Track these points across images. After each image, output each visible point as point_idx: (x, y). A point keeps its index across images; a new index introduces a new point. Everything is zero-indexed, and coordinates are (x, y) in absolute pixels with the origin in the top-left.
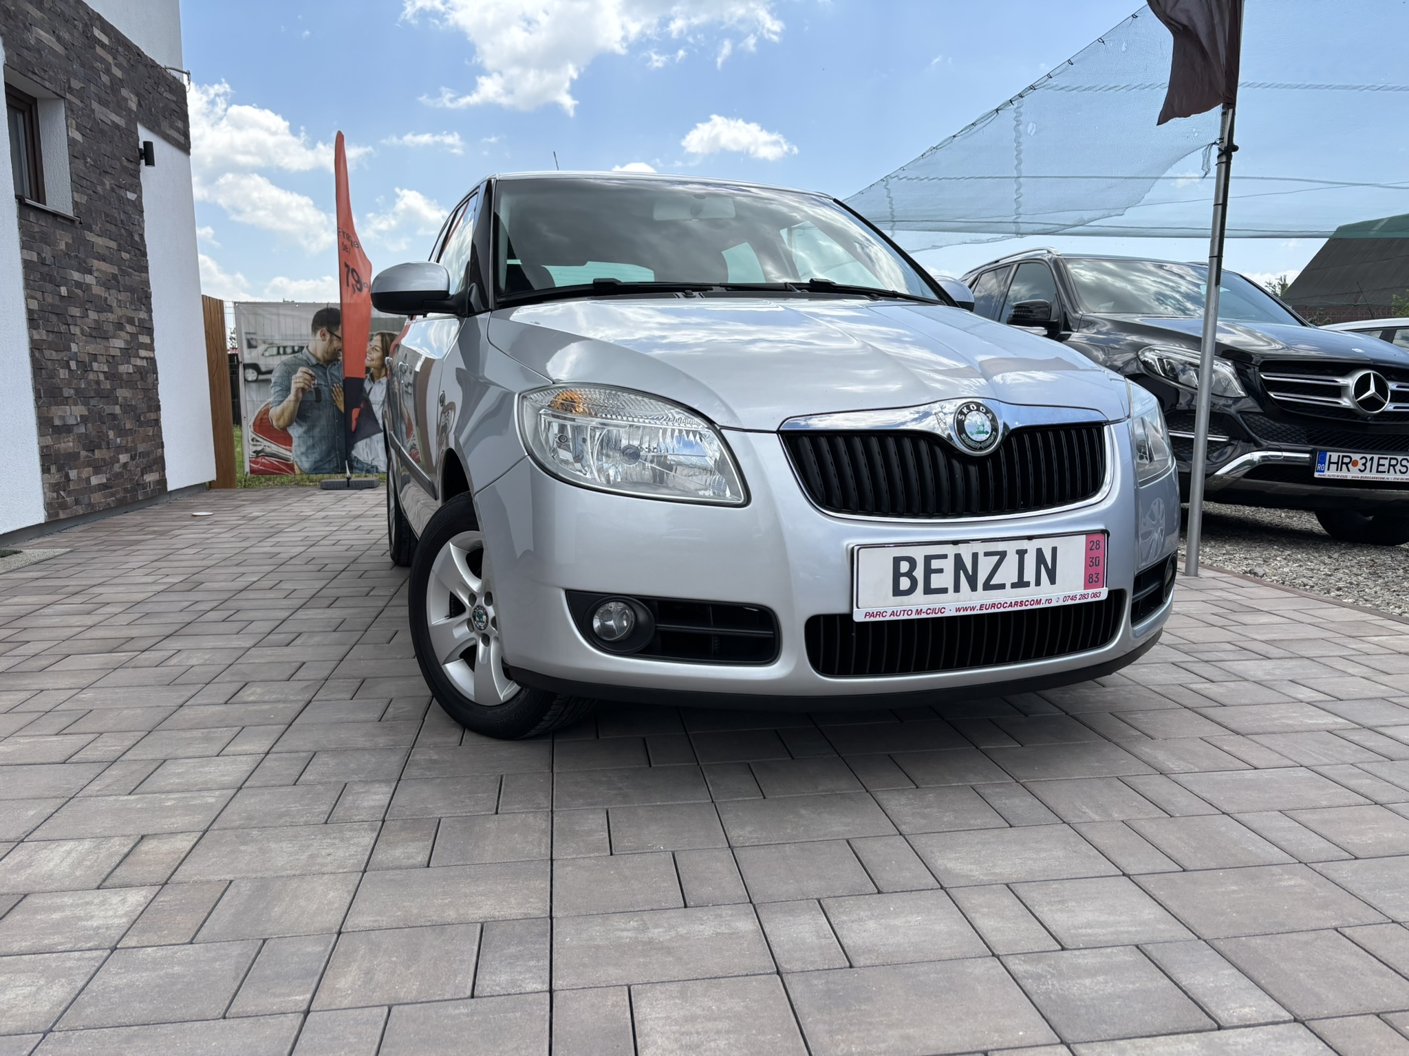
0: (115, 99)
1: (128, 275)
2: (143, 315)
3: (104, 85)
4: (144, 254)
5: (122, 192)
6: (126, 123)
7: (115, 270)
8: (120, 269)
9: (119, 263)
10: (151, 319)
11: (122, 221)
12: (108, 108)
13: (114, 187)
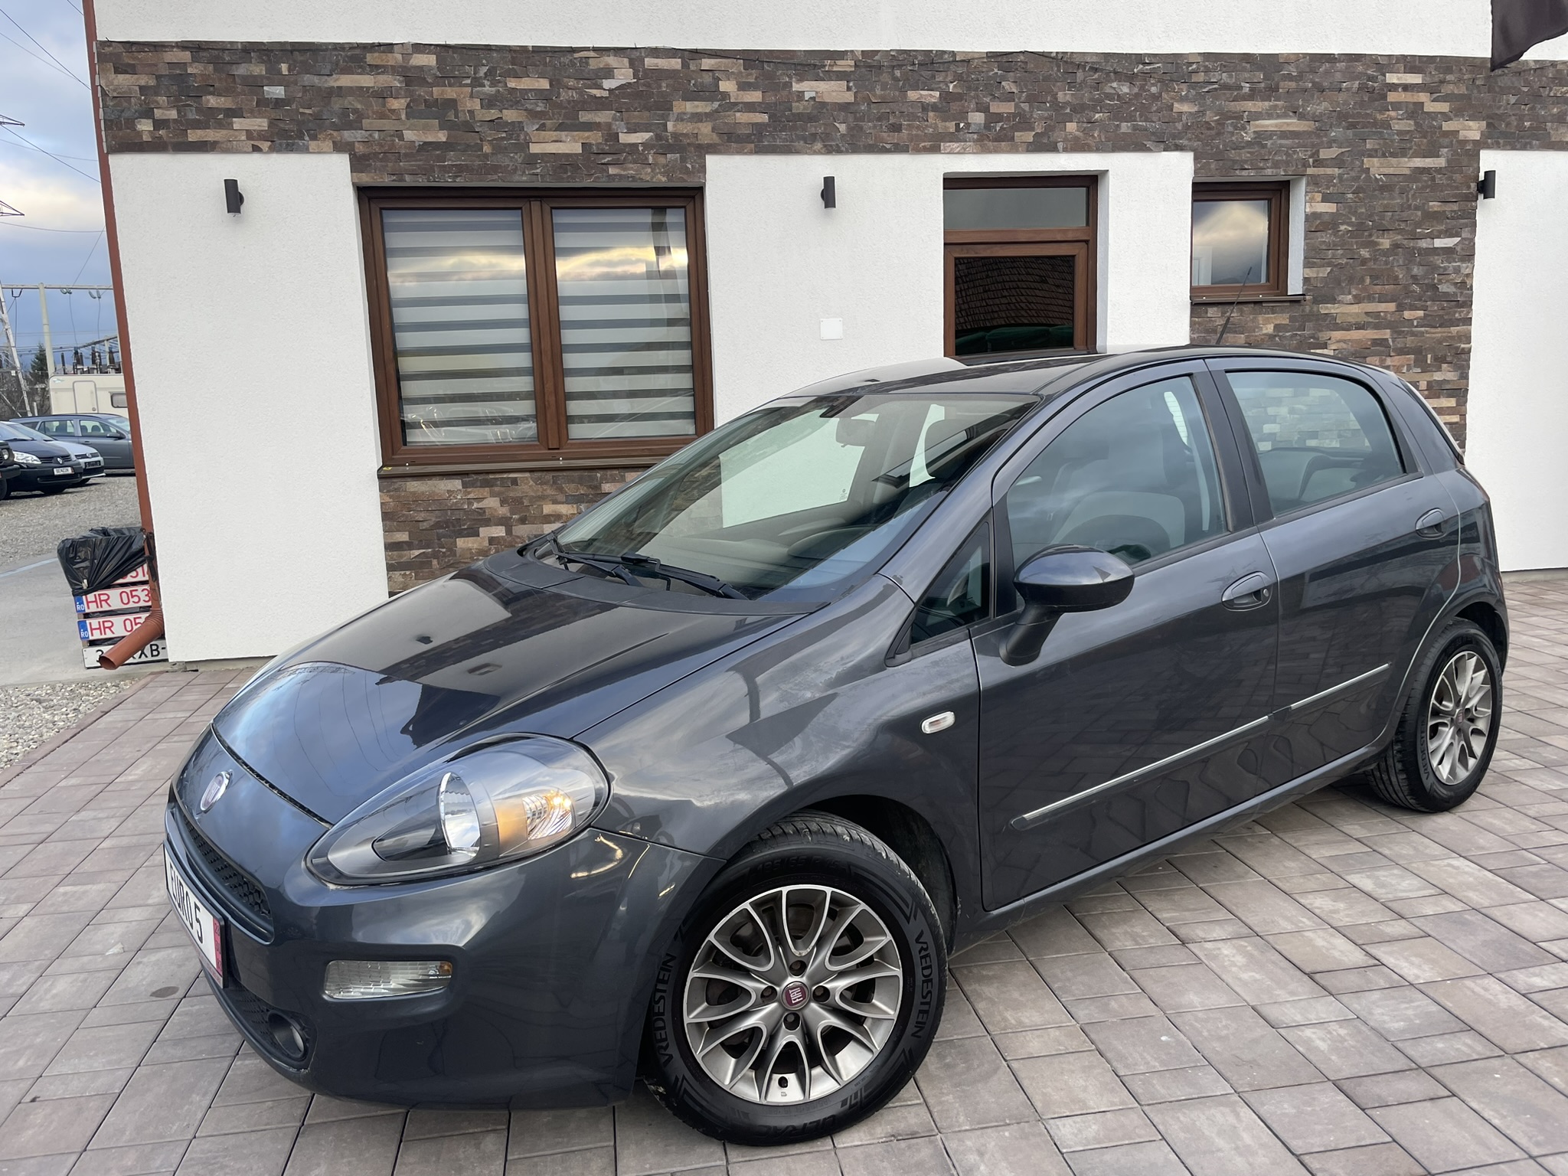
0: (1425, 140)
1: (1416, 336)
2: (1446, 374)
3: (1400, 133)
4: (1468, 304)
5: (1424, 244)
6: (1448, 161)
7: (1386, 334)
8: (1397, 333)
9: (1397, 326)
10: (1465, 377)
11: (1414, 277)
12: (1404, 156)
13: (1405, 242)
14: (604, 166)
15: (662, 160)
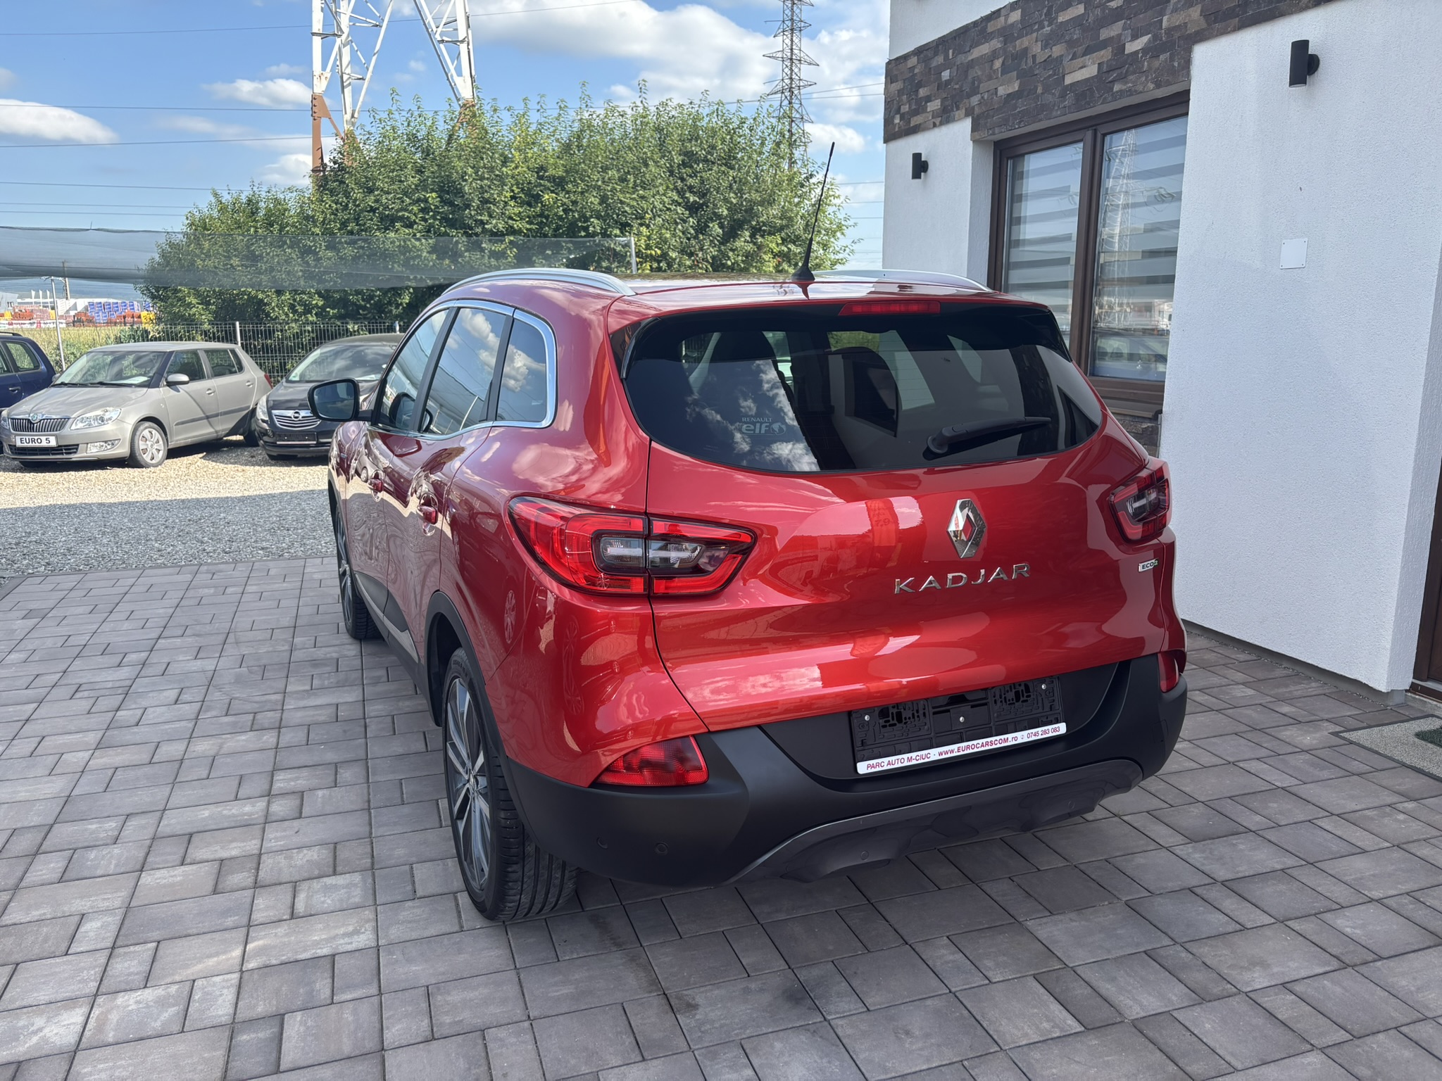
14: (1111, 84)
15: (1156, 64)
